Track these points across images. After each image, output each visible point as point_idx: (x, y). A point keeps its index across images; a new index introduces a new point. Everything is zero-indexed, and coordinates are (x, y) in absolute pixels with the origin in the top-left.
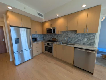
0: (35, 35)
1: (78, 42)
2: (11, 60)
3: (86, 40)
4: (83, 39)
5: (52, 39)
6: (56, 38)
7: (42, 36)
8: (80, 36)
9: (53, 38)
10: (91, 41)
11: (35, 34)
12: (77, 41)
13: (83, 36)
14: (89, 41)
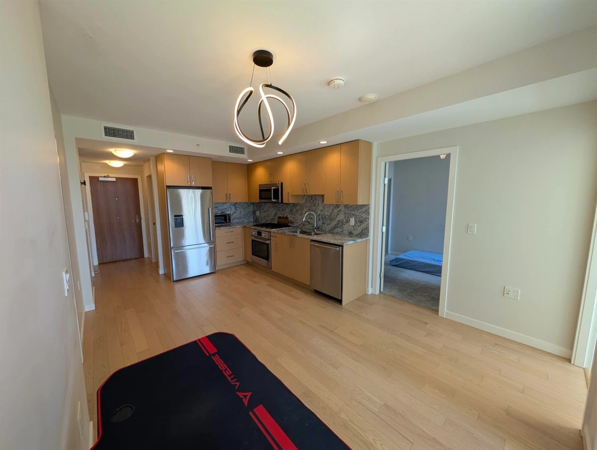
0: (225, 206)
1: (339, 230)
2: (161, 271)
3: (352, 221)
4: (348, 221)
5: (279, 218)
6: (288, 217)
7: (251, 208)
8: (340, 211)
9: (280, 216)
10: (363, 226)
11: (224, 203)
12: (336, 227)
13: (347, 211)
14: (359, 224)
